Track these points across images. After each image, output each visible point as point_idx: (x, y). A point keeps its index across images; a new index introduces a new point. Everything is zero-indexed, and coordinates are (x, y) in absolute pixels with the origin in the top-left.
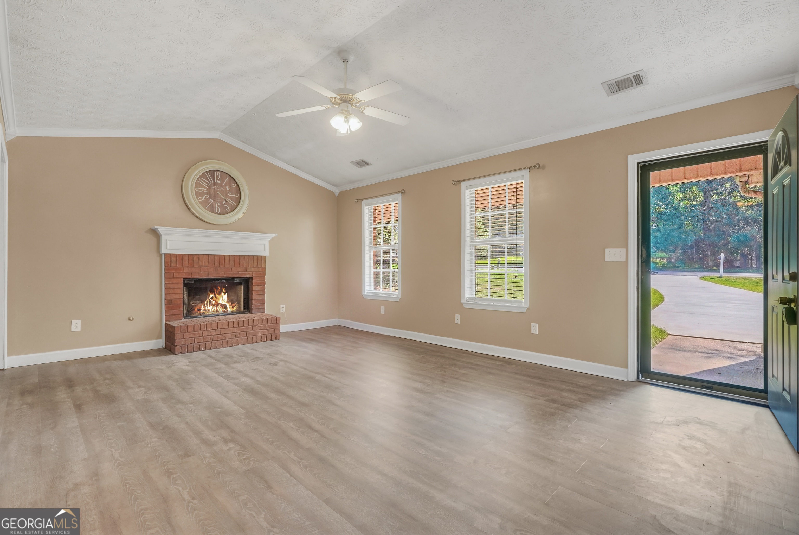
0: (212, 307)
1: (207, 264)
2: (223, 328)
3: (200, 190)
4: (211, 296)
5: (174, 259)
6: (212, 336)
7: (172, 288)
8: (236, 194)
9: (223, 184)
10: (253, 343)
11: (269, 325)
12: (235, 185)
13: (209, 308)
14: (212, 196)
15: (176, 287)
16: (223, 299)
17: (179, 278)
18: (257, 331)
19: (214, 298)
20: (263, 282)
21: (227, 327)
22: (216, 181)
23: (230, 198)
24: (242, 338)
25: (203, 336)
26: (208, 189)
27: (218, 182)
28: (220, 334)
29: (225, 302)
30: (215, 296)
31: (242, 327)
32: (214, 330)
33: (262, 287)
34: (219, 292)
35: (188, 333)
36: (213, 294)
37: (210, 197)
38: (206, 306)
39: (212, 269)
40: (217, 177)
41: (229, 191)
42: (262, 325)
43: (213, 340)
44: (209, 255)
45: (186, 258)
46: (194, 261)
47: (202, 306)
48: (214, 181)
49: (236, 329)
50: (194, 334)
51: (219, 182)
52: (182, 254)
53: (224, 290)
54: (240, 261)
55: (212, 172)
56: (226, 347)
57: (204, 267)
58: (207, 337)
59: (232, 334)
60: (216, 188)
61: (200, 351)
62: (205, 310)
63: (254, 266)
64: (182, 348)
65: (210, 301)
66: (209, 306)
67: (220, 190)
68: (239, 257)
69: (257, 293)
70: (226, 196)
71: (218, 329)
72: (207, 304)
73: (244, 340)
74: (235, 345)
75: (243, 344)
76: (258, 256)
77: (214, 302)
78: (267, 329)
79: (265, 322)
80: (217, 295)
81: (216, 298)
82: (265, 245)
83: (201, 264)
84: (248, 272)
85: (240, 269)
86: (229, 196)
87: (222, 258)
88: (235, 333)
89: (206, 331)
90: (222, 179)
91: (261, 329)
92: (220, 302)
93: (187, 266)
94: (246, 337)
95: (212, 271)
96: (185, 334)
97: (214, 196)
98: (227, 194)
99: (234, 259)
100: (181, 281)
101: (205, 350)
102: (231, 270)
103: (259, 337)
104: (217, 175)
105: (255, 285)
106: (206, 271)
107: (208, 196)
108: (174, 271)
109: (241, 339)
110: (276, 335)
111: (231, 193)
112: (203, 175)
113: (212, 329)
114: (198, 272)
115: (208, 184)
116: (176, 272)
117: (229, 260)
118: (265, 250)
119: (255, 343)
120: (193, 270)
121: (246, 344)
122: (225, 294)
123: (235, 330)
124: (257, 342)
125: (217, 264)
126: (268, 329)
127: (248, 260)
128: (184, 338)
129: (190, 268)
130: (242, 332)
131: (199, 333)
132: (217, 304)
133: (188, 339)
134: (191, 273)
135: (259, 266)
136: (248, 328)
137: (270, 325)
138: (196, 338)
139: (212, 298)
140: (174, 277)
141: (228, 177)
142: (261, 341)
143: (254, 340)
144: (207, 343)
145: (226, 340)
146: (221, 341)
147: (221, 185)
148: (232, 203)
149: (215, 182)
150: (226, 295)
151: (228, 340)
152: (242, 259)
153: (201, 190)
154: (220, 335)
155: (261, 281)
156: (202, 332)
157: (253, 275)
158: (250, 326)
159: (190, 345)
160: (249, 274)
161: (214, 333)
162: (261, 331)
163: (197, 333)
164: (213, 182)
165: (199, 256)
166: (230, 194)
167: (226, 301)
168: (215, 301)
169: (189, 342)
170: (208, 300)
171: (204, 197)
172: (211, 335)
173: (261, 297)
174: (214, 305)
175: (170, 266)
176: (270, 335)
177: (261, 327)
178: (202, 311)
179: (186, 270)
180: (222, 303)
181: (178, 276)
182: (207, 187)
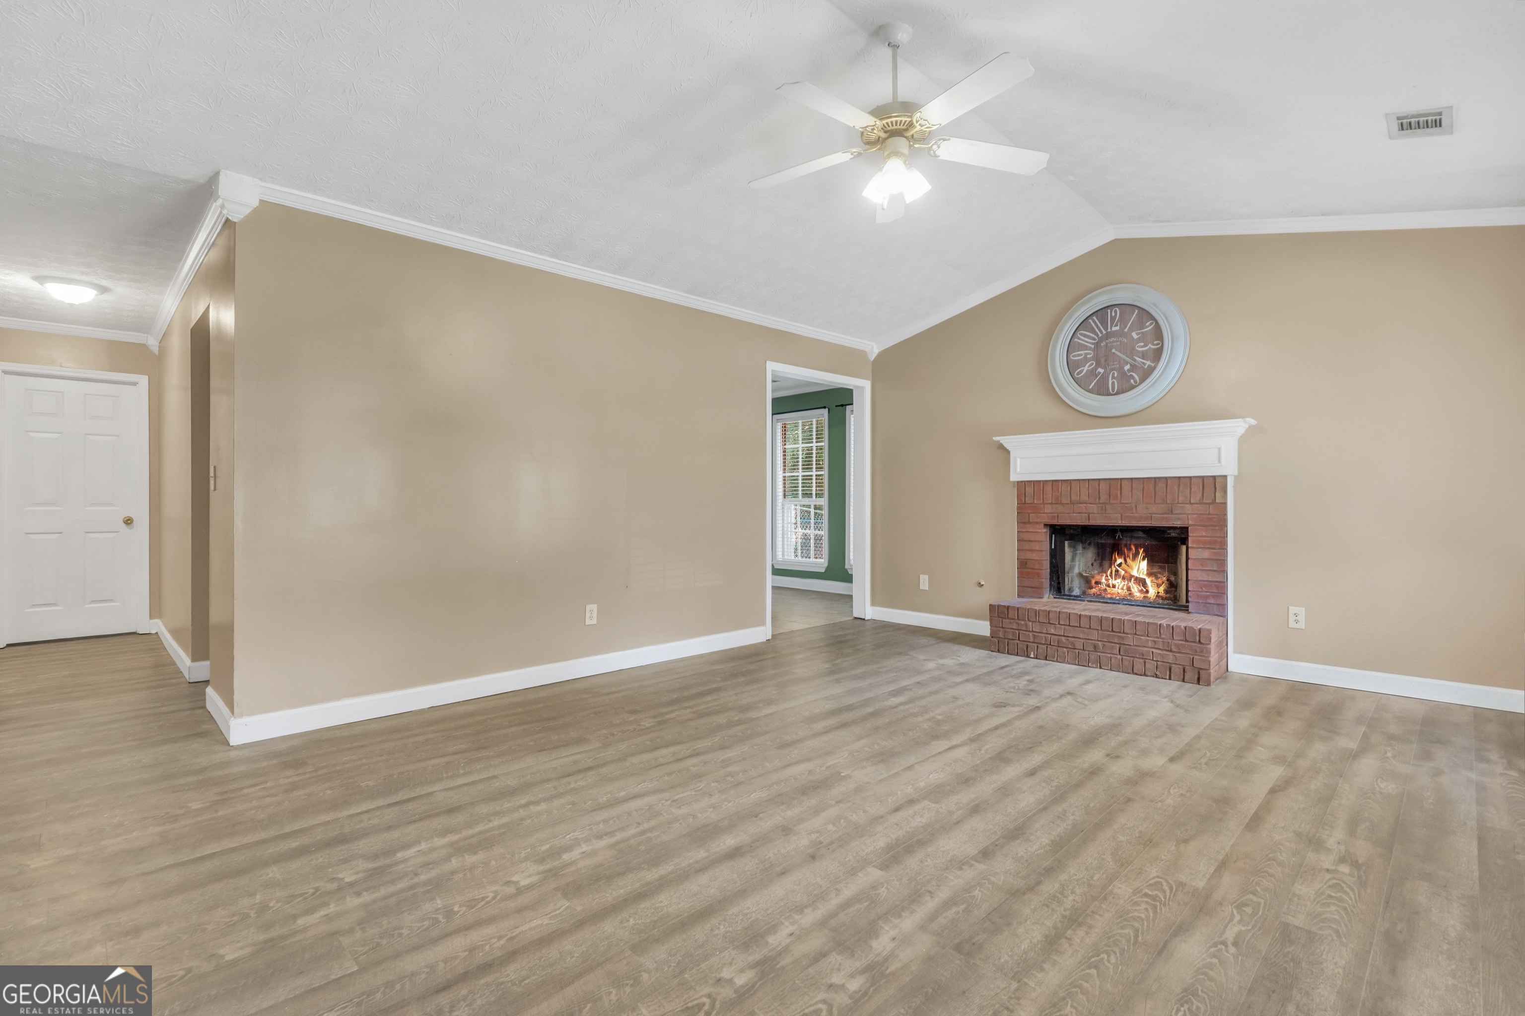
0: (1119, 580)
1: (1084, 498)
2: (1069, 625)
3: (1079, 355)
4: (1119, 561)
5: (1029, 490)
6: (1049, 636)
7: (1026, 541)
8: (1155, 342)
9: (1126, 330)
10: (1136, 674)
11: (1177, 642)
12: (1151, 324)
13: (1115, 582)
14: (1103, 361)
15: (1032, 539)
16: (1140, 567)
17: (1037, 523)
18: (1146, 649)
19: (1124, 565)
20: (1219, 539)
21: (1076, 625)
22: (1111, 328)
23: (1141, 354)
24: (1109, 655)
25: (1033, 631)
26: (1093, 350)
27: (1114, 329)
28: (1064, 636)
29: (1143, 573)
30: (1126, 561)
31: (1109, 631)
32: (1053, 626)
33: (1215, 553)
34: (1133, 554)
35: (1009, 621)
36: (1121, 558)
37: (1098, 365)
38: (1109, 577)
39: (1094, 508)
40: (1113, 319)
41: (1139, 340)
42: (1157, 638)
43: (1050, 644)
44: (1089, 480)
45: (1049, 488)
46: (1063, 492)
47: (1104, 578)
48: (1106, 329)
49: (1095, 632)
50: (1018, 624)
51: (1117, 328)
52: (1043, 481)
53: (1141, 551)
54: (1157, 489)
55: (1101, 313)
56: (1076, 665)
57: (1080, 503)
58: (1040, 634)
59: (1087, 641)
60: (1110, 342)
61: (1028, 656)
62: (1108, 586)
63: (1192, 501)
64: (1000, 644)
65: (1117, 571)
66: (1115, 579)
67: (1119, 343)
68: (1155, 482)
69: (1202, 565)
70: (1132, 353)
71: (1059, 624)
72: (1111, 576)
73: (1113, 660)
74: (1094, 666)
75: (1111, 670)
76: (1203, 478)
77: (1123, 573)
78: (1171, 651)
79: (1166, 634)
80: (1128, 560)
81: (1128, 566)
82: (1219, 449)
83: (1073, 498)
84: (1177, 514)
85: (1154, 509)
86: (1139, 352)
87: (1115, 485)
88: (1094, 642)
89: (1038, 624)
90: (1123, 321)
91: (1156, 646)
92: (1135, 573)
93: (1050, 502)
94: (1119, 657)
95: (1095, 512)
96: (1004, 620)
97: (1106, 360)
98: (1133, 349)
99: (1142, 486)
100: (1040, 529)
101: (1037, 658)
102: (1134, 509)
103: (1150, 665)
104: (1113, 314)
105: (1195, 546)
106: (1084, 511)
107: (1093, 364)
108: (1030, 511)
109: (1106, 657)
110: (1199, 673)
111: (1142, 344)
112: (1084, 324)
113: (1049, 623)
114: (1069, 513)
115: (1095, 340)
116: (1033, 513)
117: (1130, 488)
118: (1220, 461)
119: (1141, 675)
120: (1060, 508)
121: (1119, 671)
122: (1144, 559)
123: (1094, 635)
124: (1145, 675)
125: (1104, 498)
126: (1174, 652)
127: (1176, 487)
128: (1002, 627)
129: (1054, 506)
130: (1109, 642)
131: (1026, 625)
132: (1129, 577)
133: (1009, 630)
134: (1056, 515)
135: (1205, 501)
136: (1123, 638)
137: (1180, 642)
138: (1021, 632)
139: (1120, 565)
140: (1029, 522)
141: (1137, 311)
142: (1156, 676)
143: (1139, 666)
144: (1039, 645)
145: (1075, 650)
146: (1065, 649)
147: (1121, 334)
148: (1145, 364)
149: (1109, 330)
150: (1146, 562)
151: (1080, 651)
152: (1161, 485)
153: (1081, 355)
154: (1063, 638)
155: (1211, 537)
156: (1030, 623)
157: (1190, 522)
158: (1127, 634)
159: (1012, 641)
160: (1179, 519)
161: (1053, 631)
162: (1154, 651)
163: (1023, 622)
164: (1104, 332)
165: (1071, 483)
166: (1140, 348)
167: (1145, 573)
168: (1126, 572)
169: (1011, 637)
170: (1113, 567)
171: (1086, 368)
172: (1047, 634)
173: (1217, 577)
174: (1124, 578)
175: (1023, 502)
176: (1181, 667)
177: (1155, 642)
178: (1103, 586)
179: (1048, 509)
180: (1138, 576)
181: (1036, 521)
182: (1093, 346)
